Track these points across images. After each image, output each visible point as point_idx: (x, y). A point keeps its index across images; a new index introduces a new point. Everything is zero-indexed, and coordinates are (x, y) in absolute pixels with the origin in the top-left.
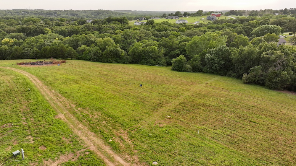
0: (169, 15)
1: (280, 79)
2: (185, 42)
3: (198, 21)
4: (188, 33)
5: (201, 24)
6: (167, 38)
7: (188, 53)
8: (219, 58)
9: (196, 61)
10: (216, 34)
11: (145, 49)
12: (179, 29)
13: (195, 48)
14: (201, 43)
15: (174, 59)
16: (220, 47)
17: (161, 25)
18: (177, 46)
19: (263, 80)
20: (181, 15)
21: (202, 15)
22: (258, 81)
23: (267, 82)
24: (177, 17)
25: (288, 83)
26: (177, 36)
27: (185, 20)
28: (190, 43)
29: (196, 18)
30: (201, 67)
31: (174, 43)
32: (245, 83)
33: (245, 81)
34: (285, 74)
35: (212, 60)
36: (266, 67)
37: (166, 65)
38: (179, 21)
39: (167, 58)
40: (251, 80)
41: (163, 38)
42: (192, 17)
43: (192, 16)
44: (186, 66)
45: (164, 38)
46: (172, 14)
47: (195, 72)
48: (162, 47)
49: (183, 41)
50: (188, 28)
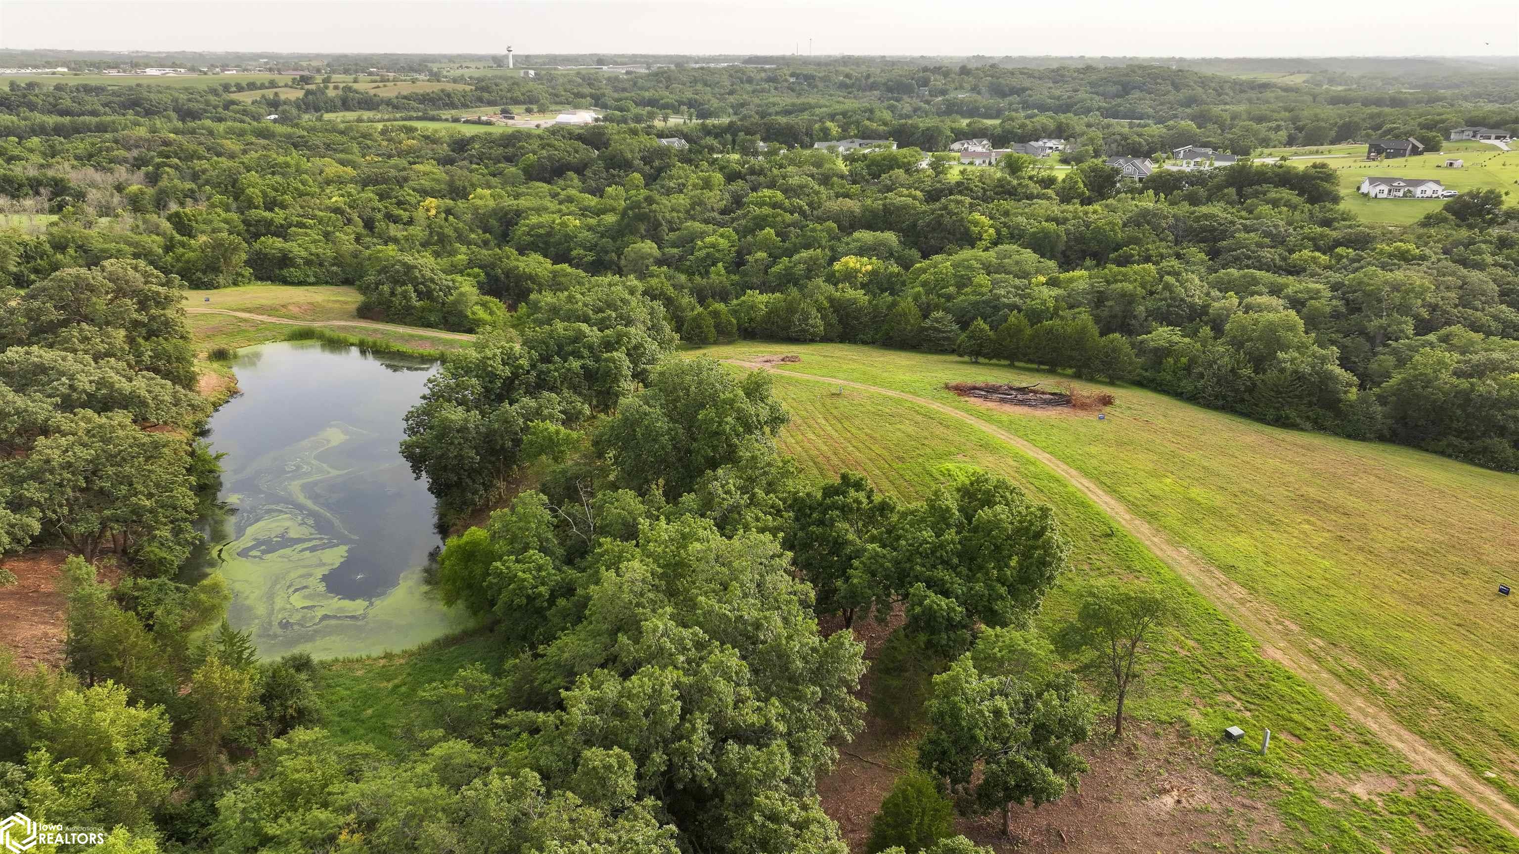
11: (1472, 384)
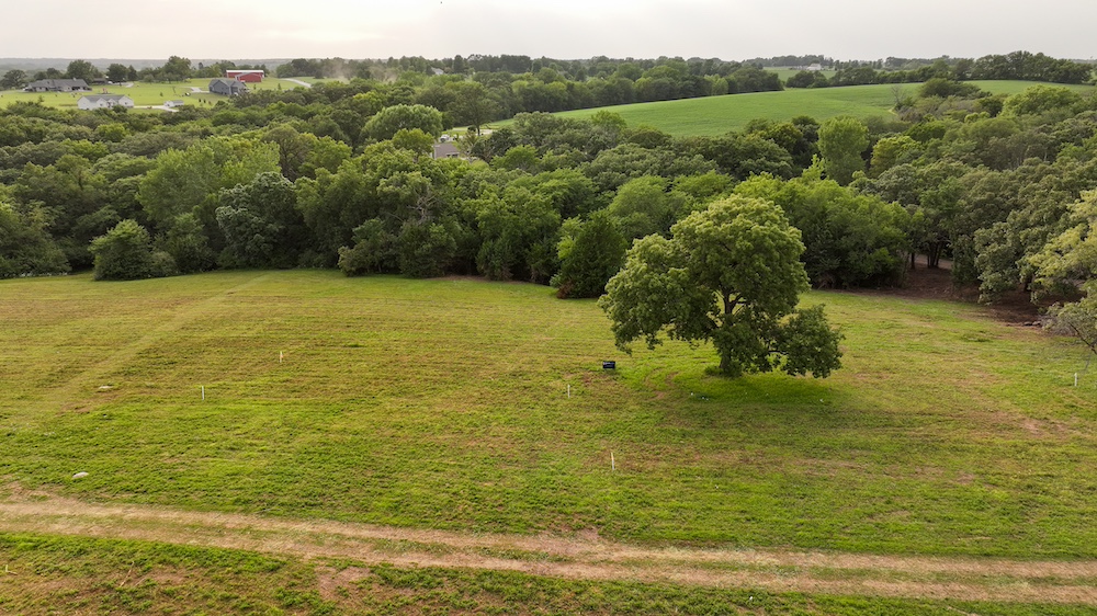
0: (41, 76)
1: (429, 245)
2: (134, 174)
3: (178, 98)
4: (139, 142)
5: (187, 108)
6: (50, 167)
7: (150, 212)
8: (262, 214)
9: (185, 234)
10: (244, 141)
12: (97, 132)
13: (173, 191)
14: (192, 171)
15: (100, 240)
16: (260, 180)
17: (9, 118)
18: (104, 193)
19: (394, 257)
20: (98, 75)
21: (191, 77)
22: (381, 262)
23: (403, 262)
24: (82, 83)
25: (452, 255)
26: (92, 157)
27: (120, 97)
28: (151, 174)
29: (166, 88)
30: (208, 252)
31: (86, 183)
32: (350, 274)
33: (348, 268)
34: (440, 230)
35: (240, 224)
36: (396, 219)
37: (70, 269)
38: (93, 99)
39: (69, 243)
40: (364, 263)
41: (29, 169)
42: (149, 84)
43: (150, 81)
44: (153, 256)
45: (38, 168)
46: (52, 73)
47: (191, 273)
48: (33, 202)
49: (124, 174)
50: (139, 124)
